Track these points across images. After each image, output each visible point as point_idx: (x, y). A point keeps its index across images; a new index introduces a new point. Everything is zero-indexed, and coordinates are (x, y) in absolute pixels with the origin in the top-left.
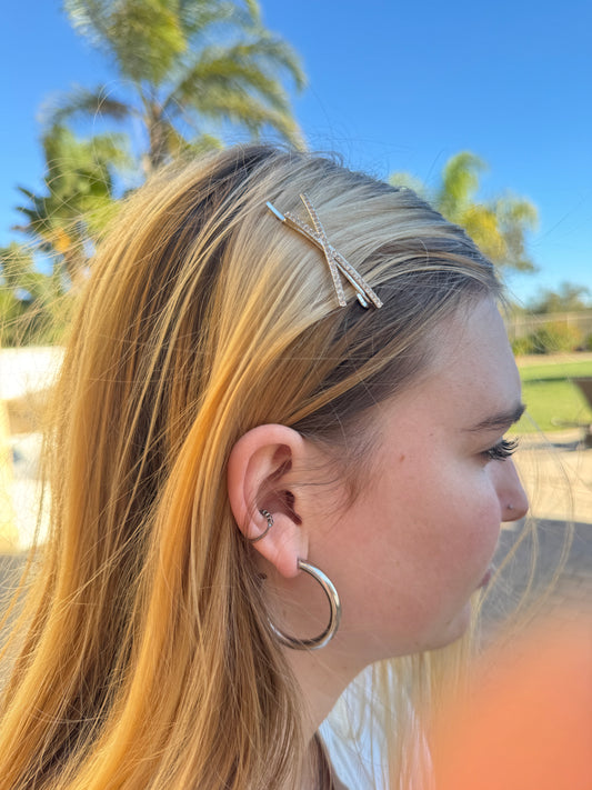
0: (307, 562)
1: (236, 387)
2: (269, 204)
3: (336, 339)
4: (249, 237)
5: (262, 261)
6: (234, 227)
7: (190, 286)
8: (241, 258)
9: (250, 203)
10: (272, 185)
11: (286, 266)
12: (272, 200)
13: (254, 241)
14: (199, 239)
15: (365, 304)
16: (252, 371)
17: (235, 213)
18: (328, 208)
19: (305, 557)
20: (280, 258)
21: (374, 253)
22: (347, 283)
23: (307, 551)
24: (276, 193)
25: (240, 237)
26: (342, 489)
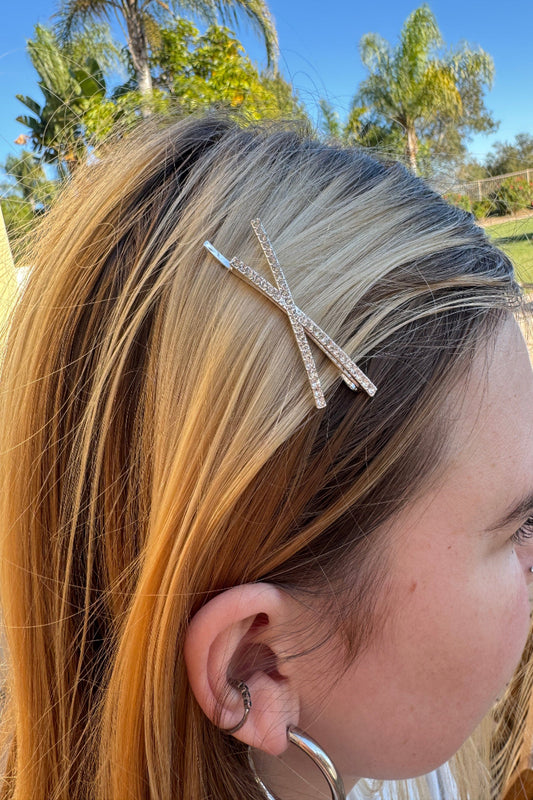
0: (298, 730)
1: (180, 559)
2: (208, 245)
3: (316, 450)
4: (183, 304)
5: (202, 344)
6: (163, 288)
7: (111, 384)
8: (174, 338)
9: (181, 245)
10: (211, 207)
11: (236, 351)
12: (212, 236)
13: (190, 310)
14: (118, 309)
15: (353, 386)
16: (200, 532)
17: (161, 265)
18: (290, 237)
19: (295, 721)
20: (228, 337)
21: (359, 304)
22: (324, 360)
23: (297, 716)
24: (216, 222)
25: (172, 302)
26: (336, 639)
